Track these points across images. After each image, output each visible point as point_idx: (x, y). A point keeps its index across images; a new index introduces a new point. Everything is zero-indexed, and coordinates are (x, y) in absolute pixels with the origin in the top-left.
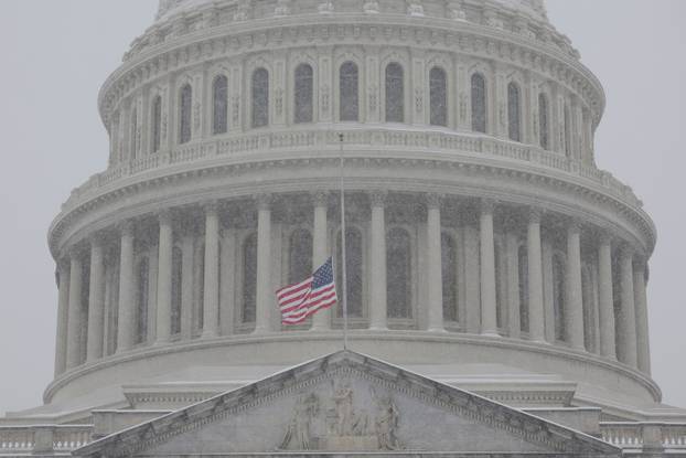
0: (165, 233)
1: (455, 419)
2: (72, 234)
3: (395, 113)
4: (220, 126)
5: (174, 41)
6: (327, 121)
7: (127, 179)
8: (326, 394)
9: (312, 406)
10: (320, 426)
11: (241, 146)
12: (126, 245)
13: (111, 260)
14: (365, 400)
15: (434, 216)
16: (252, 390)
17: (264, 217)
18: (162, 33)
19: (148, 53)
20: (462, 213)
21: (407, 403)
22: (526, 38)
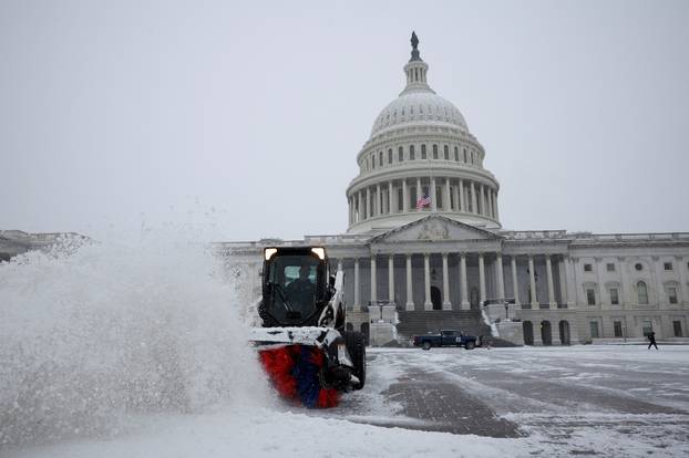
0: (378, 189)
1: (463, 231)
2: (353, 190)
3: (436, 157)
4: (390, 162)
5: (377, 141)
6: (418, 158)
7: (366, 176)
8: (429, 225)
9: (426, 228)
10: (428, 233)
11: (396, 166)
12: (368, 192)
13: (364, 195)
14: (439, 227)
15: (448, 182)
16: (411, 224)
17: (404, 184)
18: (374, 139)
19: (370, 145)
20: (455, 182)
21: (449, 227)
22: (467, 137)
